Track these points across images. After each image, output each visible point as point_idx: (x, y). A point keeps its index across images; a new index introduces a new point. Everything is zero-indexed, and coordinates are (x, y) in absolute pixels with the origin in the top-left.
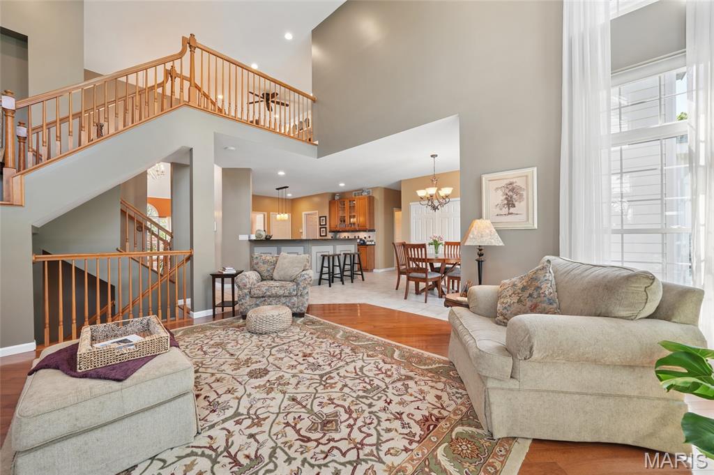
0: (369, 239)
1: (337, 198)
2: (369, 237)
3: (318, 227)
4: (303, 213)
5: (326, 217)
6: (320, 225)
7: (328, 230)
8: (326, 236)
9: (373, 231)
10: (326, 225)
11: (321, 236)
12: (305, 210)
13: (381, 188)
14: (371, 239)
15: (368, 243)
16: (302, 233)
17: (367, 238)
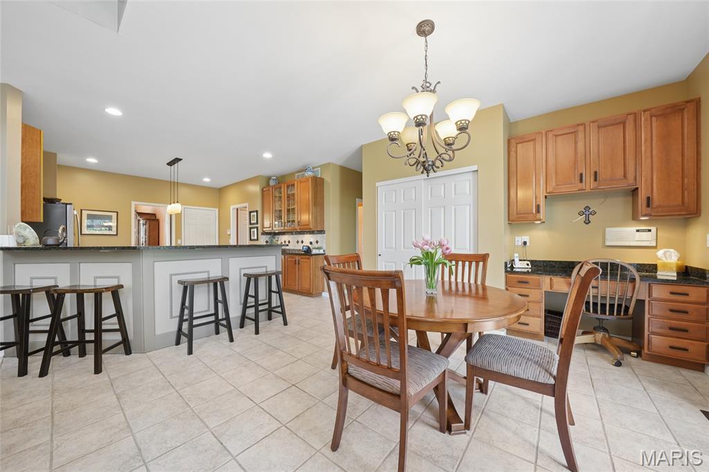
0: (316, 246)
1: (272, 183)
2: (317, 242)
3: (248, 226)
4: (232, 207)
5: (257, 212)
6: (250, 224)
7: (260, 231)
8: (257, 239)
9: (322, 232)
10: (257, 223)
11: (251, 240)
12: (233, 203)
13: (334, 164)
14: (319, 245)
15: (314, 252)
16: (229, 235)
17: (314, 243)
